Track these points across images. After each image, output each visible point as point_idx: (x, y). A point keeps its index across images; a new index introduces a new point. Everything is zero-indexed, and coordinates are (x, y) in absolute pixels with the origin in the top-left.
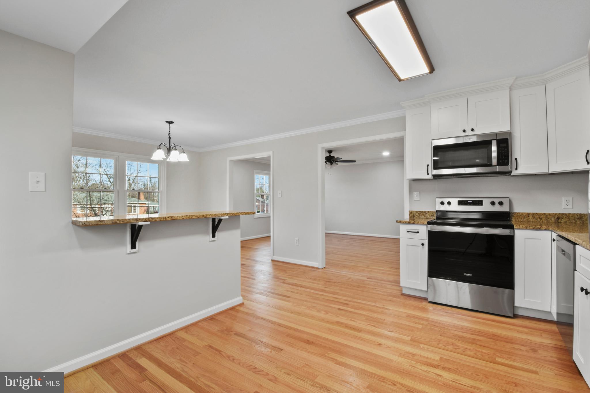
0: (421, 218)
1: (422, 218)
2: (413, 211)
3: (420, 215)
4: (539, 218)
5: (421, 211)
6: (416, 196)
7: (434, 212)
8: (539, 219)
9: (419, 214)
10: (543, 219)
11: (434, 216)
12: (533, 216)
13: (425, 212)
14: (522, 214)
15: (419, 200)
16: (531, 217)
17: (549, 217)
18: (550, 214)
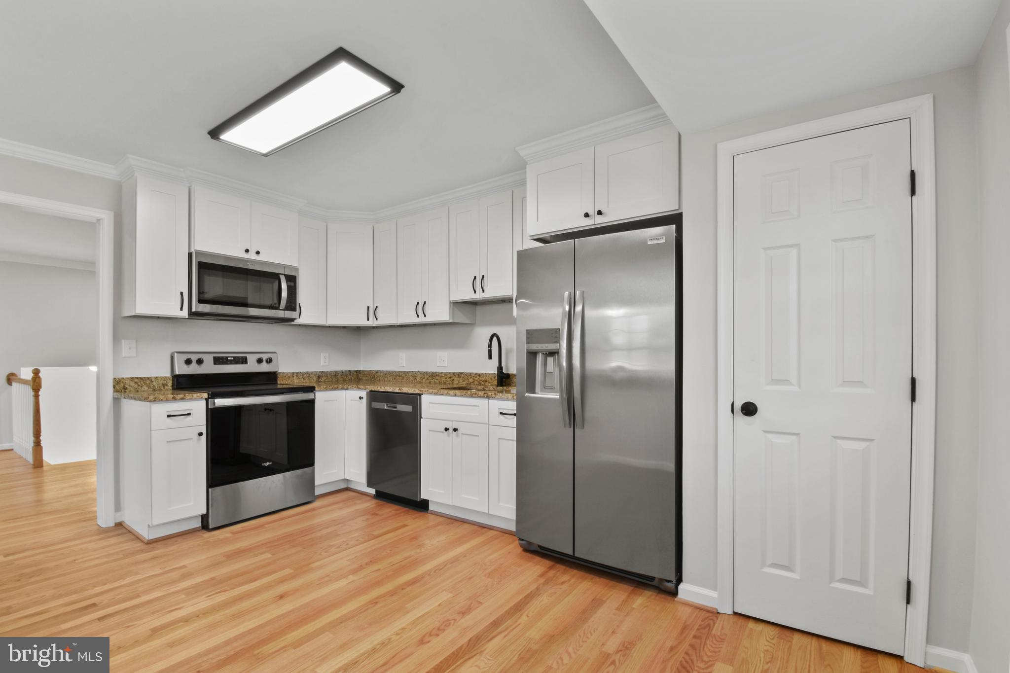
0: (141, 391)
1: (144, 391)
2: (123, 378)
3: (139, 386)
4: (303, 377)
5: (140, 378)
6: (128, 349)
7: (168, 377)
8: (302, 379)
9: (136, 383)
10: (306, 379)
11: (167, 385)
12: (297, 376)
13: (149, 379)
14: (287, 373)
15: (135, 355)
16: (295, 377)
17: (311, 376)
18: (312, 373)
